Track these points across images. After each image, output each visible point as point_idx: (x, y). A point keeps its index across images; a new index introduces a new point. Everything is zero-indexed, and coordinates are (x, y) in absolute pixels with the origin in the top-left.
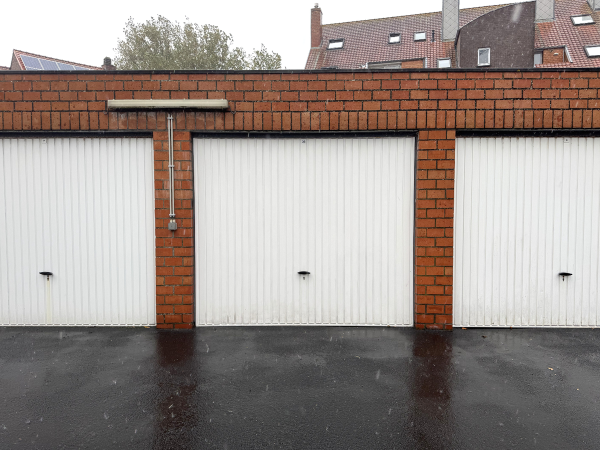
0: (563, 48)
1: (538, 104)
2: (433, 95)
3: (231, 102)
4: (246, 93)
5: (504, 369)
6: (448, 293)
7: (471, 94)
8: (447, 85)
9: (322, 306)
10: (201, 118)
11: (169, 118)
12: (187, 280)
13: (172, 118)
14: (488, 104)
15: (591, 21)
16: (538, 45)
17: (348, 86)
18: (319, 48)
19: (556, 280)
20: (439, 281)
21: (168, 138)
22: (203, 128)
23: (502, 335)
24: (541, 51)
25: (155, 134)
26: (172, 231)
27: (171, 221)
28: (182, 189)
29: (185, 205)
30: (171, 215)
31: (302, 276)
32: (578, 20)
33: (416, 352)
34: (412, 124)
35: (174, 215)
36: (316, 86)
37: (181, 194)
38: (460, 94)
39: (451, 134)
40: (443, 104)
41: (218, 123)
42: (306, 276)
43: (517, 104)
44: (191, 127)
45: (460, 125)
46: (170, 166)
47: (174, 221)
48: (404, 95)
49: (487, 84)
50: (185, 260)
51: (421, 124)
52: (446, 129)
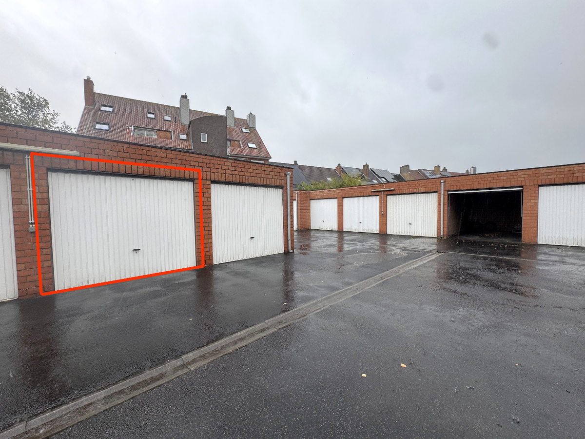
0: (239, 141)
1: (240, 173)
2: (201, 164)
3: (82, 154)
4: (93, 149)
5: (237, 274)
6: (211, 250)
7: (216, 166)
8: (206, 161)
9: (148, 266)
10: (56, 160)
11: (27, 157)
12: (47, 264)
13: (29, 157)
14: (222, 171)
15: (249, 132)
16: (228, 137)
17: (159, 155)
18: (92, 107)
19: (250, 240)
20: (207, 245)
21: (26, 171)
22: (59, 167)
23: (232, 264)
24: (230, 141)
25: (12, 167)
26: (32, 232)
27: (31, 226)
28: (40, 205)
29: (42, 214)
30: (30, 221)
31: (135, 252)
32: (244, 130)
33: (198, 277)
34: (192, 176)
35: (33, 221)
36: (140, 152)
37: (39, 208)
38: (211, 166)
39: (209, 182)
40: (205, 169)
41: (72, 164)
42: (137, 251)
43: (233, 172)
44: (47, 165)
45: (212, 179)
46: (28, 189)
47: (34, 225)
48: (187, 163)
49: (222, 163)
50: (45, 251)
51: (196, 176)
52: (207, 180)
